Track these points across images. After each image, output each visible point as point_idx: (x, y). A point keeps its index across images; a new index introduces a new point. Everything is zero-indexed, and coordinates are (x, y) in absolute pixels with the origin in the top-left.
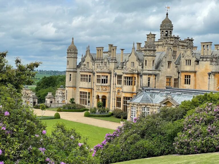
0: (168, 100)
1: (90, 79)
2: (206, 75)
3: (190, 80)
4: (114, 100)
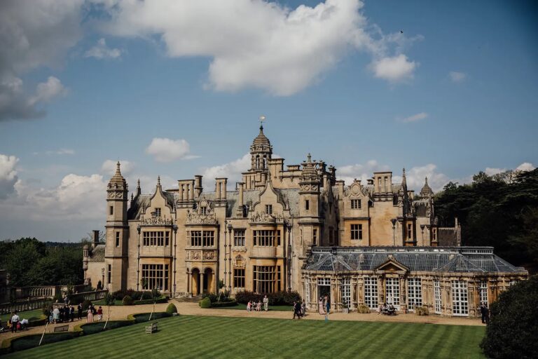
0: (390, 262)
1: (167, 239)
2: (388, 224)
3: (361, 232)
4: (228, 275)
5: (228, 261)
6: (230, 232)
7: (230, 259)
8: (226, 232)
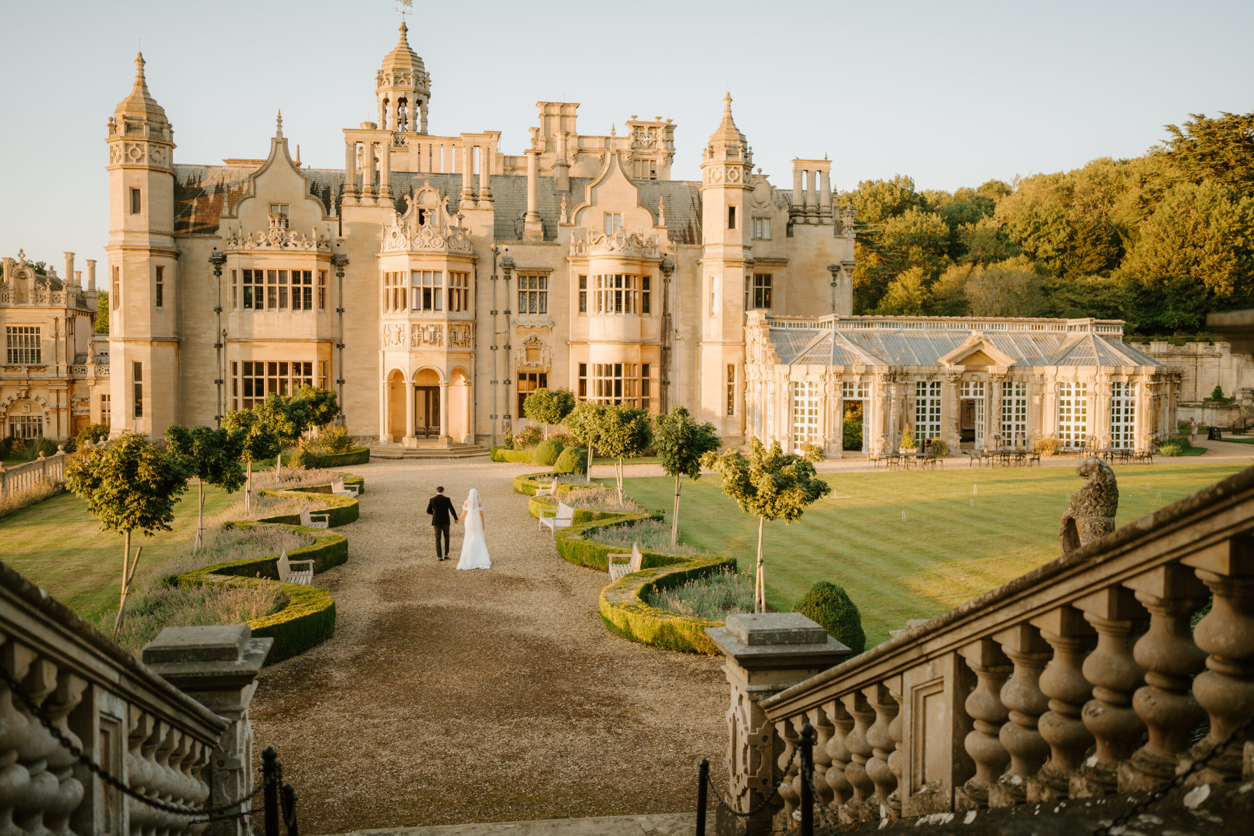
0: (979, 348)
1: (323, 292)
2: (821, 275)
3: (768, 292)
4: (501, 388)
5: (501, 352)
6: (508, 278)
7: (508, 347)
8: (495, 278)
